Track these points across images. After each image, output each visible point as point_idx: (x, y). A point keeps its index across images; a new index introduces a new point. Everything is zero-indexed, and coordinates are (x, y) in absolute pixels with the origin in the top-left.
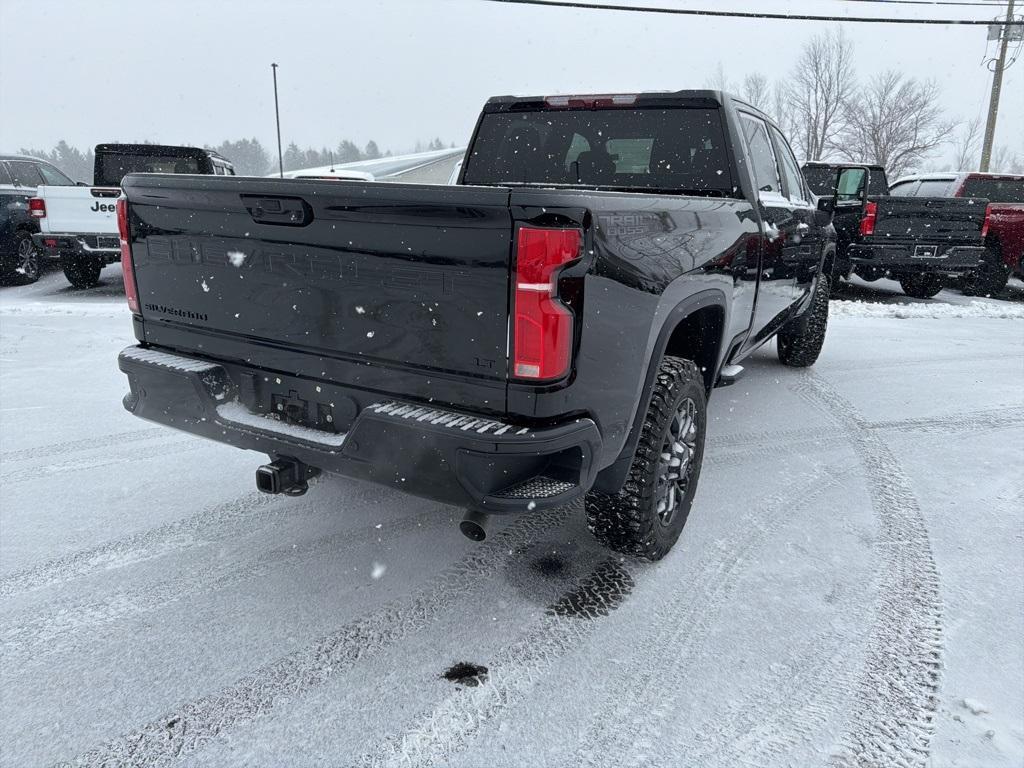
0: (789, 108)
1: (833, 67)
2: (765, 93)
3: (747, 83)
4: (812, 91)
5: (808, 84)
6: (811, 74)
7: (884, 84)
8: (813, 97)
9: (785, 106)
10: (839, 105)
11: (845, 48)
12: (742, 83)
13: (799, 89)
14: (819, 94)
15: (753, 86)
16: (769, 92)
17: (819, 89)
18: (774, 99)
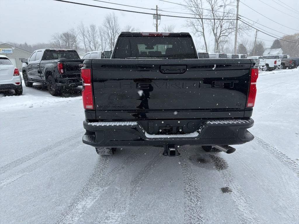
0: (103, 34)
1: (113, 23)
2: (96, 30)
3: (91, 26)
4: (109, 30)
5: (108, 28)
6: (108, 25)
7: (127, 28)
8: (109, 31)
9: (102, 33)
10: (117, 33)
11: (116, 18)
12: (89, 26)
13: (105, 29)
14: (111, 31)
15: (92, 28)
16: (97, 30)
17: (111, 29)
18: (99, 32)
